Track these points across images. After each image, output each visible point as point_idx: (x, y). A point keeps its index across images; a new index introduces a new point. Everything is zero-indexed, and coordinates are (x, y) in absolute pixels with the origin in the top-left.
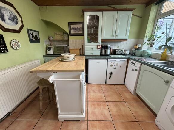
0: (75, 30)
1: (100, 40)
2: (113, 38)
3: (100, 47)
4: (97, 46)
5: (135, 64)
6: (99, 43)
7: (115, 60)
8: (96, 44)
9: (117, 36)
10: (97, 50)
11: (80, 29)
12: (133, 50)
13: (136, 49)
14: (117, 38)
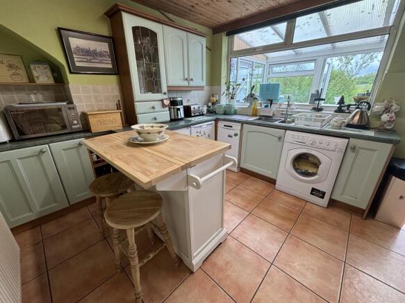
0: (88, 58)
1: (165, 89)
2: (186, 84)
3: (167, 102)
4: (162, 100)
5: (231, 127)
6: (165, 94)
7: (201, 126)
8: (158, 96)
9: (192, 80)
10: (162, 109)
11: (104, 56)
12: (210, 104)
13: (213, 104)
14: (192, 84)
